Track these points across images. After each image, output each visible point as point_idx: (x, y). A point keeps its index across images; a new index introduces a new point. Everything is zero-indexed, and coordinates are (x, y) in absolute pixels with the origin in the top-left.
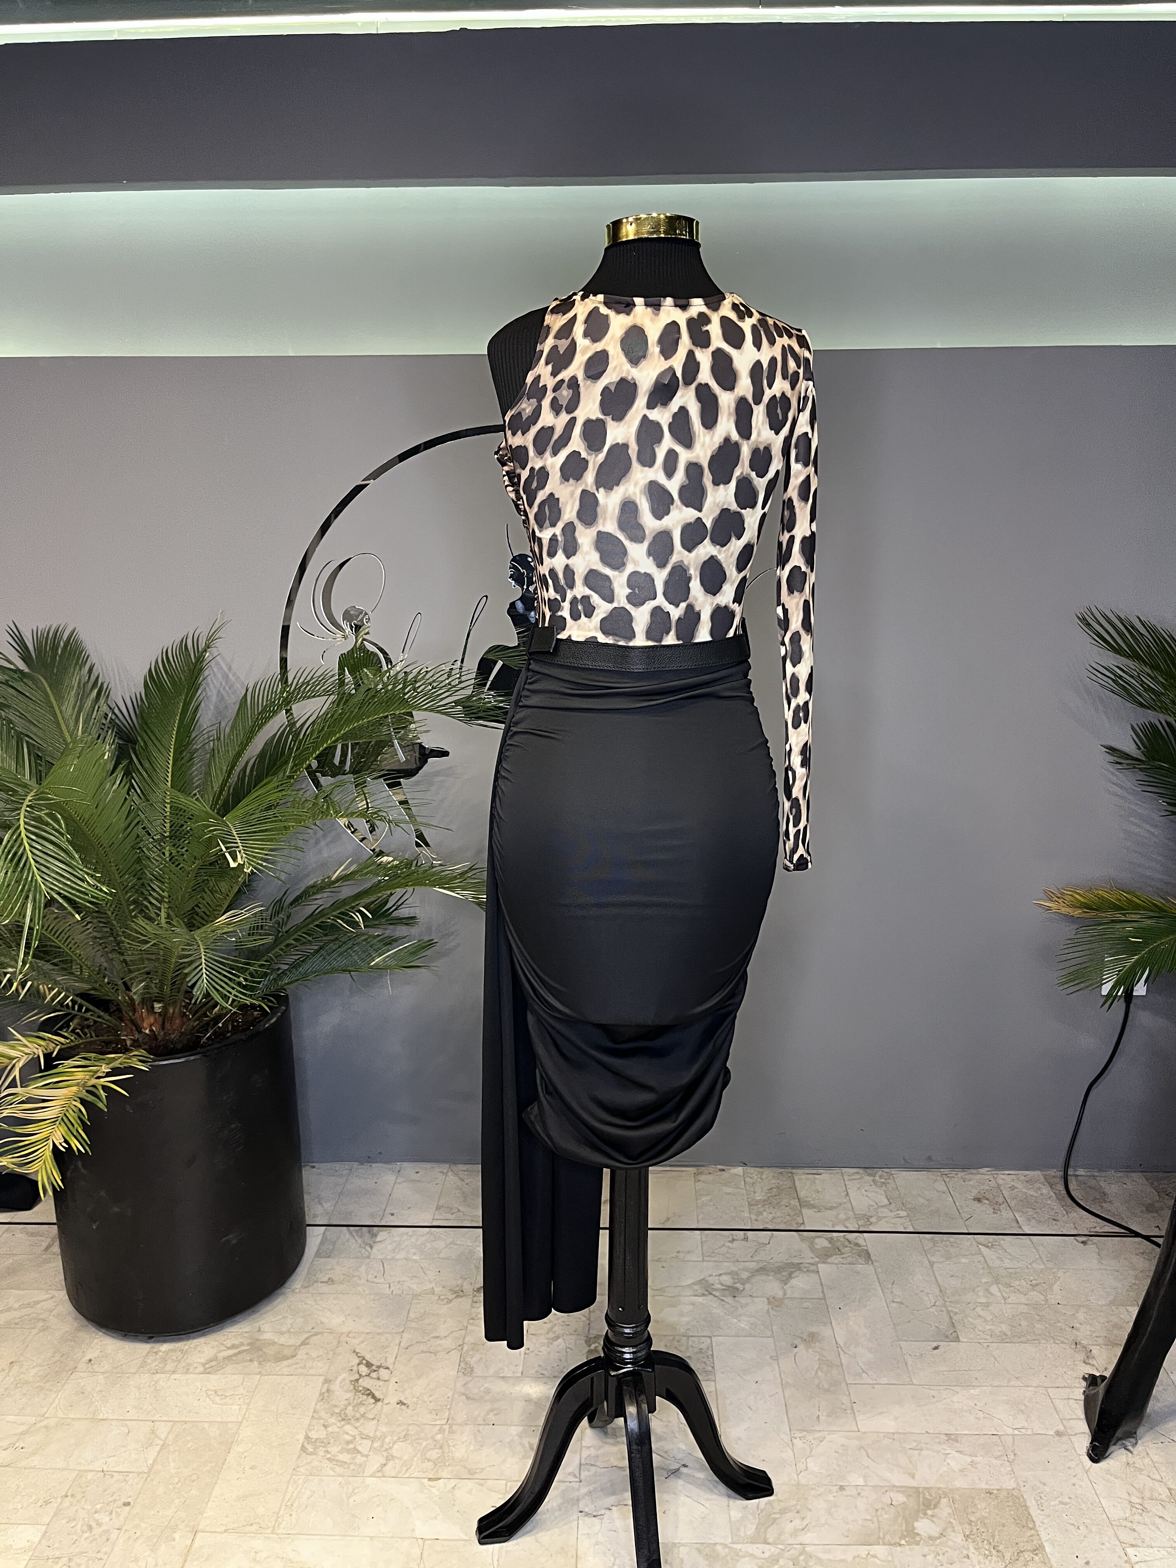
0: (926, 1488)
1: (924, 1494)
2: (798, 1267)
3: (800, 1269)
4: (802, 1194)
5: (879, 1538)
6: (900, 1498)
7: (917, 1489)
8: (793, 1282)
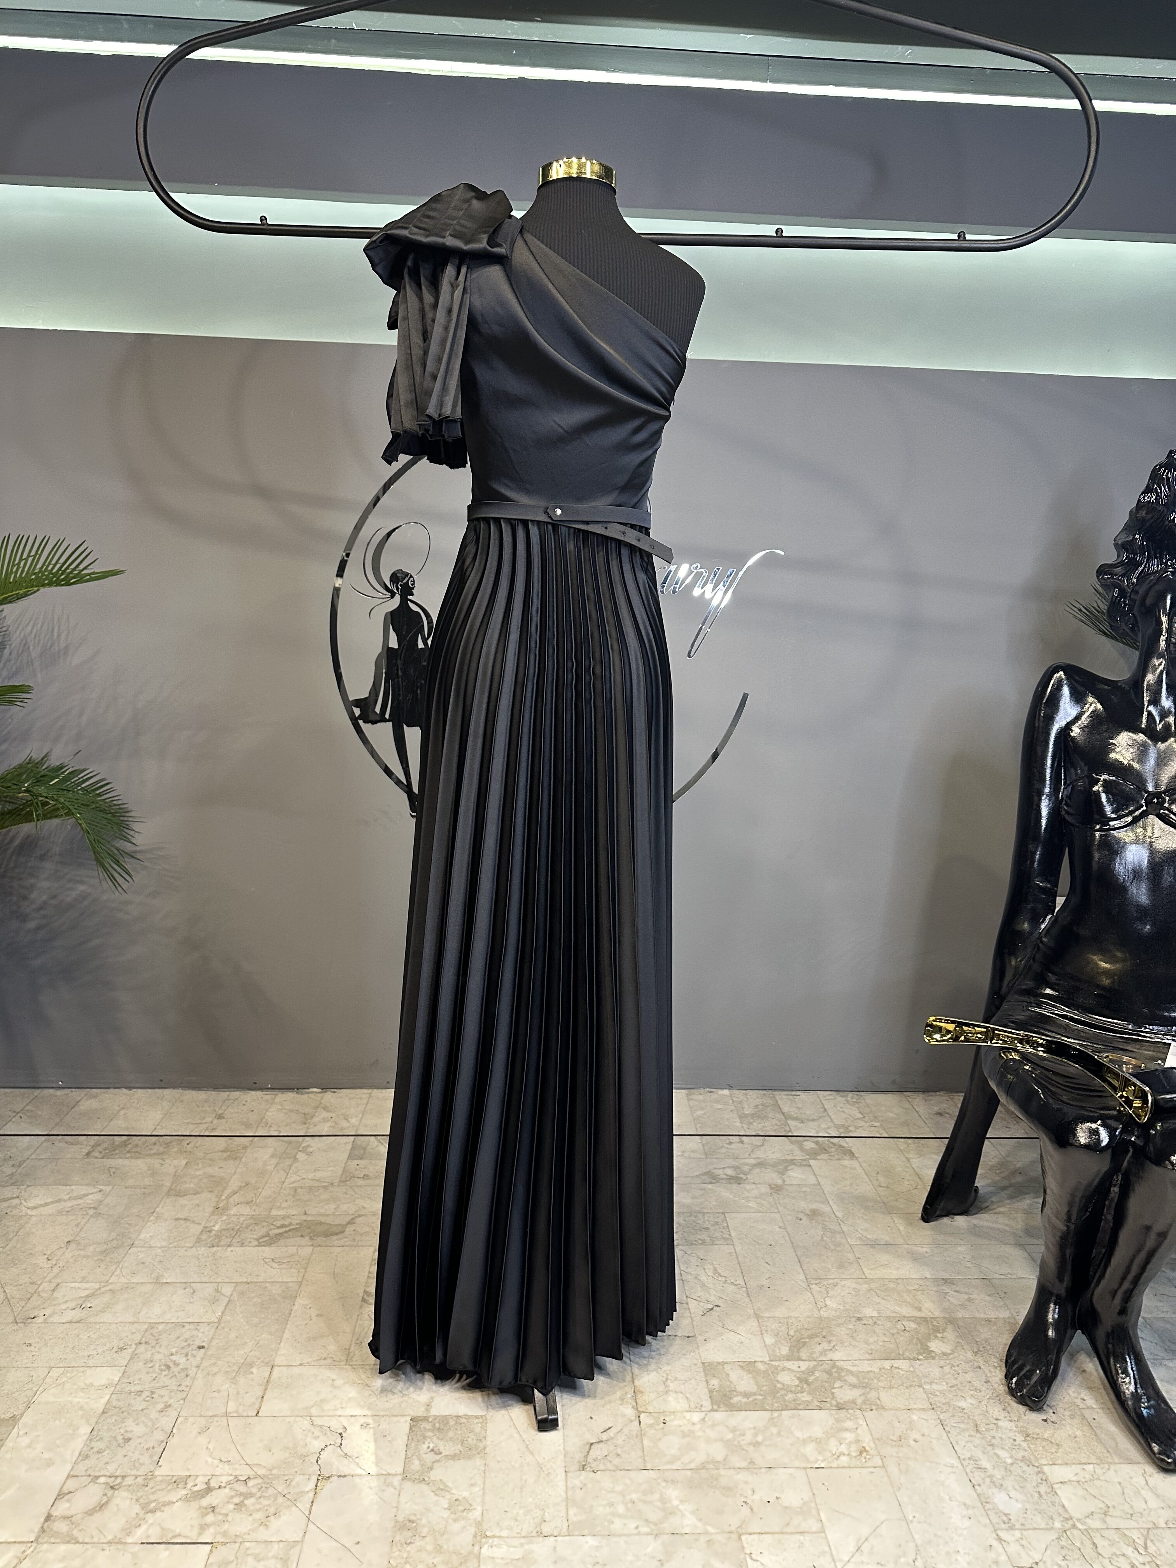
0: (932, 1318)
1: (932, 1322)
2: (792, 1162)
3: (794, 1164)
4: (786, 1109)
5: (899, 1354)
6: (913, 1325)
7: (925, 1320)
8: (790, 1173)
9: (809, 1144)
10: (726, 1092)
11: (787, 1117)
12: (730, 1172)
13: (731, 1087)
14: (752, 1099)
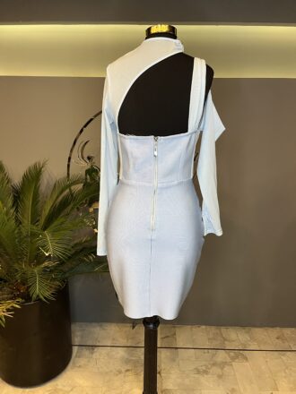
3: (226, 364)
4: (224, 336)
8: (225, 369)
9: (232, 354)
10: (204, 327)
11: (225, 340)
12: (204, 368)
13: (206, 325)
14: (213, 329)
